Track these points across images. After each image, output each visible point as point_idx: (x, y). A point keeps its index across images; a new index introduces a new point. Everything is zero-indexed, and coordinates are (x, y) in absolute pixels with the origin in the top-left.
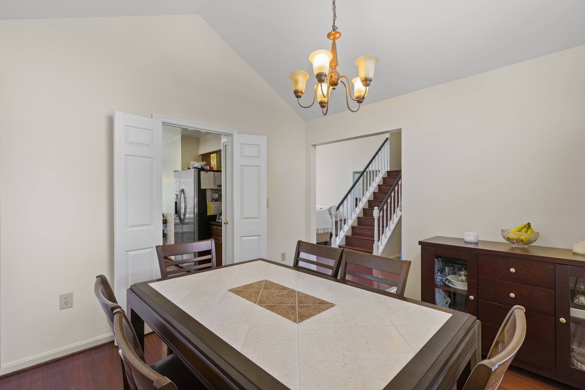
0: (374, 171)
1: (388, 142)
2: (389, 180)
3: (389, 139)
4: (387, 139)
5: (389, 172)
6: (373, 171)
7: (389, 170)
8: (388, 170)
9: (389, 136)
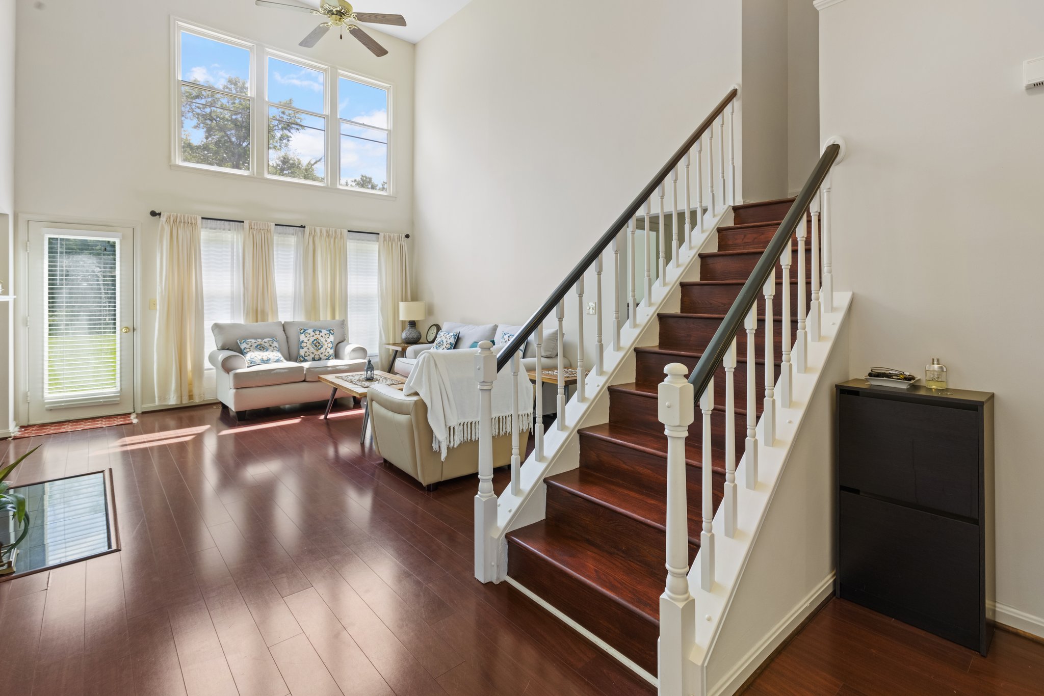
0: (671, 215)
1: (736, 103)
2: (742, 236)
3: (739, 93)
4: (734, 94)
5: (741, 211)
6: (668, 217)
7: (739, 202)
8: (737, 204)
9: (741, 83)
